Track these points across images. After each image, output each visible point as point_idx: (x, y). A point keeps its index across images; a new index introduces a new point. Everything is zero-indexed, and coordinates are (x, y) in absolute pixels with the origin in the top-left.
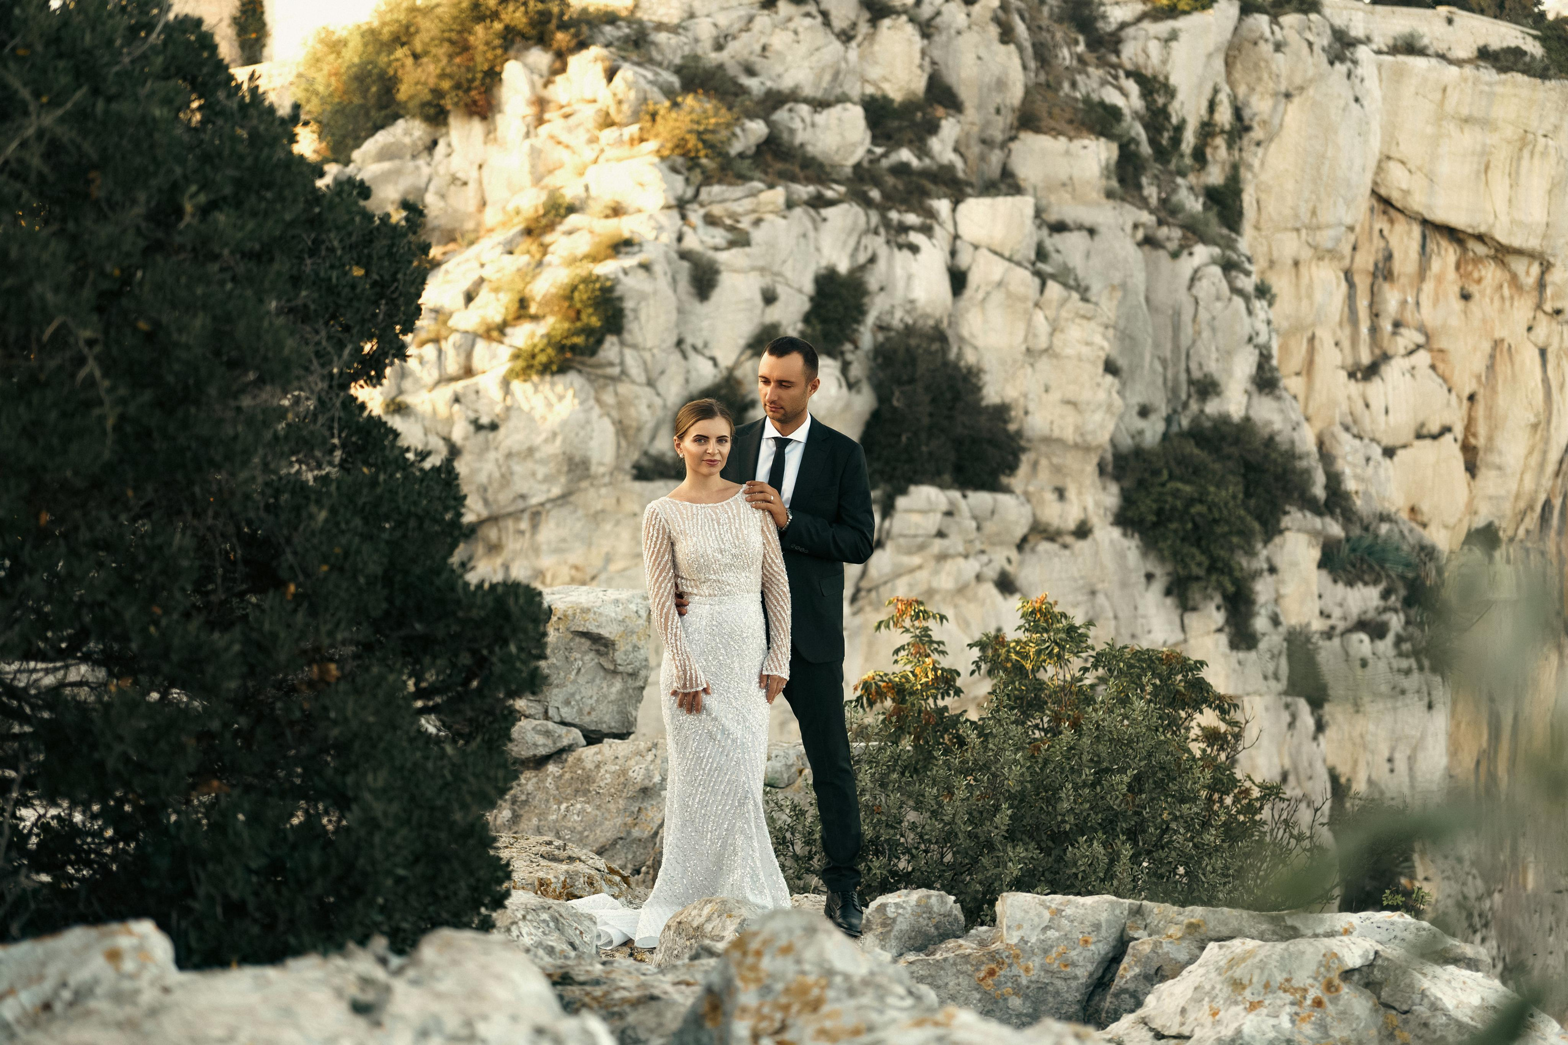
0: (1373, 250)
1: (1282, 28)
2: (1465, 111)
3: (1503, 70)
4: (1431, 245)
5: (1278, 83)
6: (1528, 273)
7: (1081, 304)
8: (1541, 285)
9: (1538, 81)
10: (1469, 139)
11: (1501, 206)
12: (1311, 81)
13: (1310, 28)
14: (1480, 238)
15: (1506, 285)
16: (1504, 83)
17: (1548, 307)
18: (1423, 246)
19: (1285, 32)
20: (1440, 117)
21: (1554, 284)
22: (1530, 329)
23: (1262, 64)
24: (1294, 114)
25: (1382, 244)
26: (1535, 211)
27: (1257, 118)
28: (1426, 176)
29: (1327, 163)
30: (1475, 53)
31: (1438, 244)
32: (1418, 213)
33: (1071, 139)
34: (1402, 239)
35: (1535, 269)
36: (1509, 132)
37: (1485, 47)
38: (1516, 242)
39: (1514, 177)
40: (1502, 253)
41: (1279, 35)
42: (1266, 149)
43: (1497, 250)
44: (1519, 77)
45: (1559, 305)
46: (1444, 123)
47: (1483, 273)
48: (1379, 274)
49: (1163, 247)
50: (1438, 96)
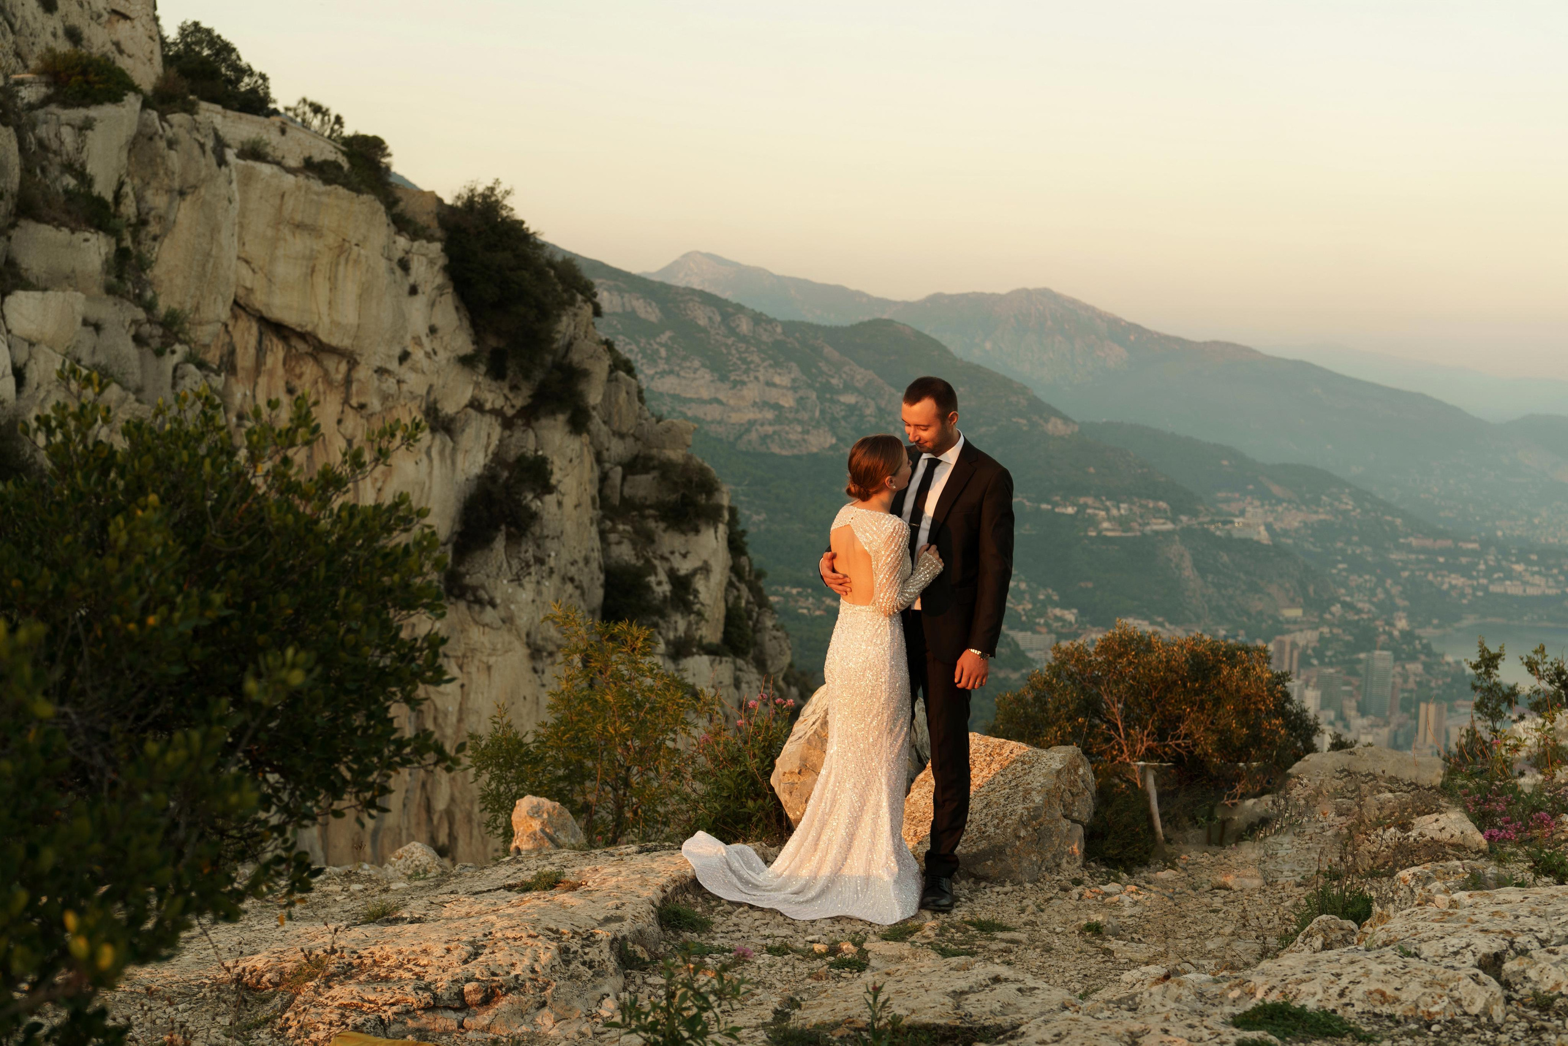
0: (220, 344)
1: (171, 126)
2: (298, 218)
3: (327, 182)
4: (266, 342)
5: (173, 180)
6: (338, 370)
7: (137, 405)
8: (348, 381)
9: (354, 195)
10: (299, 244)
11: (324, 309)
12: (203, 181)
13: (198, 130)
14: (303, 336)
15: (320, 380)
16: (329, 194)
17: (354, 402)
18: (260, 342)
19: (175, 129)
20: (278, 222)
21: (359, 380)
22: (339, 422)
23: (159, 160)
24: (185, 213)
25: (227, 340)
26: (349, 315)
27: (153, 213)
28: (266, 276)
29: (212, 261)
30: (303, 164)
31: (271, 341)
32: (258, 311)
33: (73, 231)
34: (243, 334)
35: (343, 367)
36: (331, 240)
37: (310, 158)
38: (334, 341)
39: (333, 280)
40: (319, 349)
41: (169, 133)
42: (161, 244)
43: (315, 348)
44: (341, 190)
45: (363, 400)
46: (281, 227)
47: (304, 369)
48: (223, 367)
49: (148, 345)
50: (278, 201)
